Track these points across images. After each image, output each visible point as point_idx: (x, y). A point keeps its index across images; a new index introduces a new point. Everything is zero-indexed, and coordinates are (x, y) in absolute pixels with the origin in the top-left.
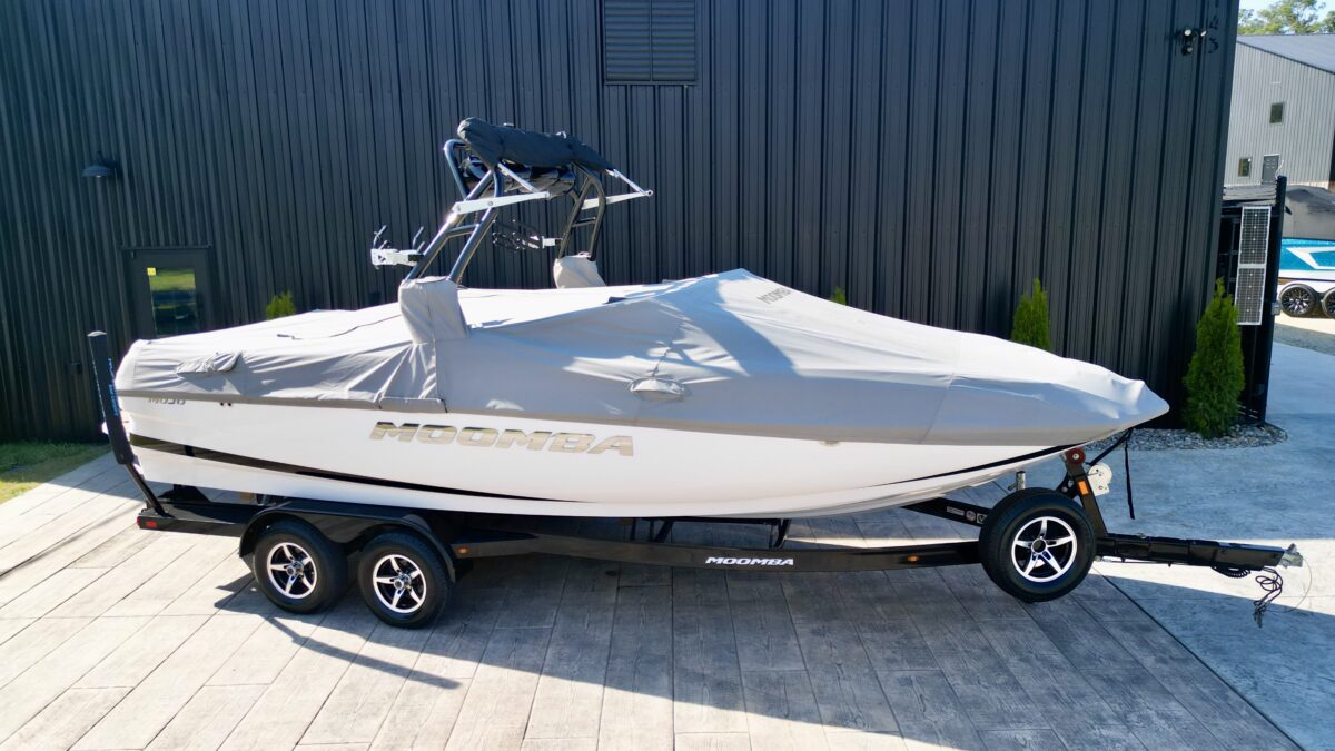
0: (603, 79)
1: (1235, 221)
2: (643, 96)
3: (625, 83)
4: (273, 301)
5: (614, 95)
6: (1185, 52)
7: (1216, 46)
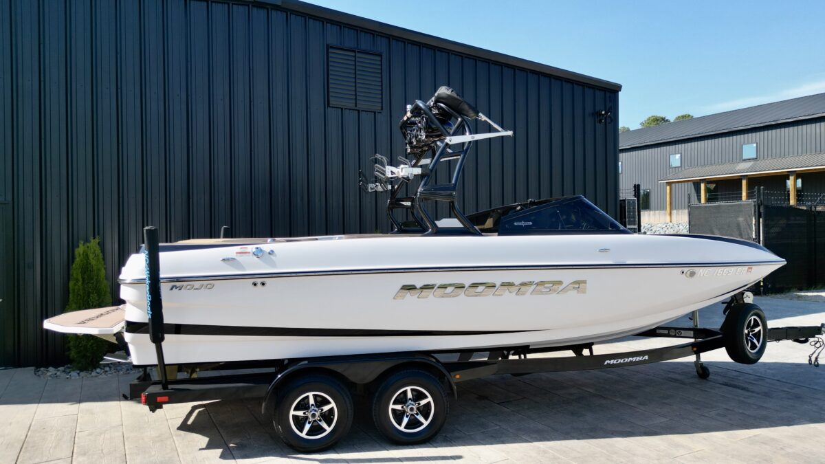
0: (327, 104)
1: (623, 205)
2: (350, 117)
3: (342, 107)
4: (81, 246)
5: (333, 114)
6: (600, 121)
7: (612, 121)
